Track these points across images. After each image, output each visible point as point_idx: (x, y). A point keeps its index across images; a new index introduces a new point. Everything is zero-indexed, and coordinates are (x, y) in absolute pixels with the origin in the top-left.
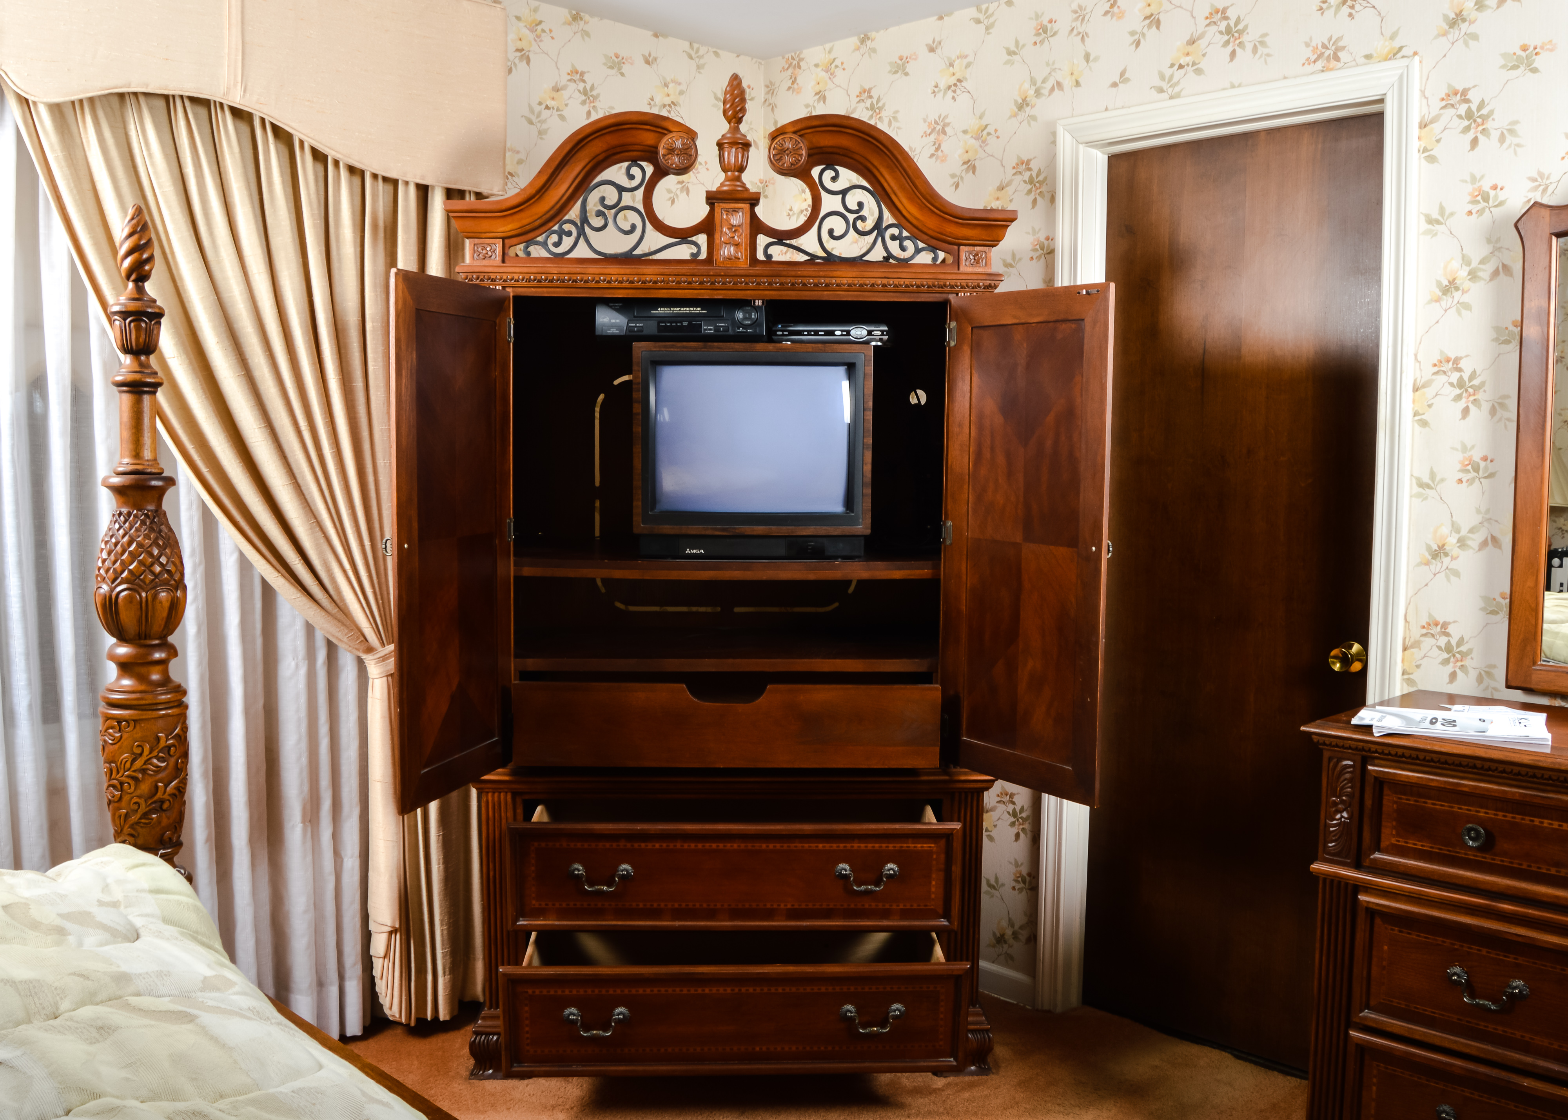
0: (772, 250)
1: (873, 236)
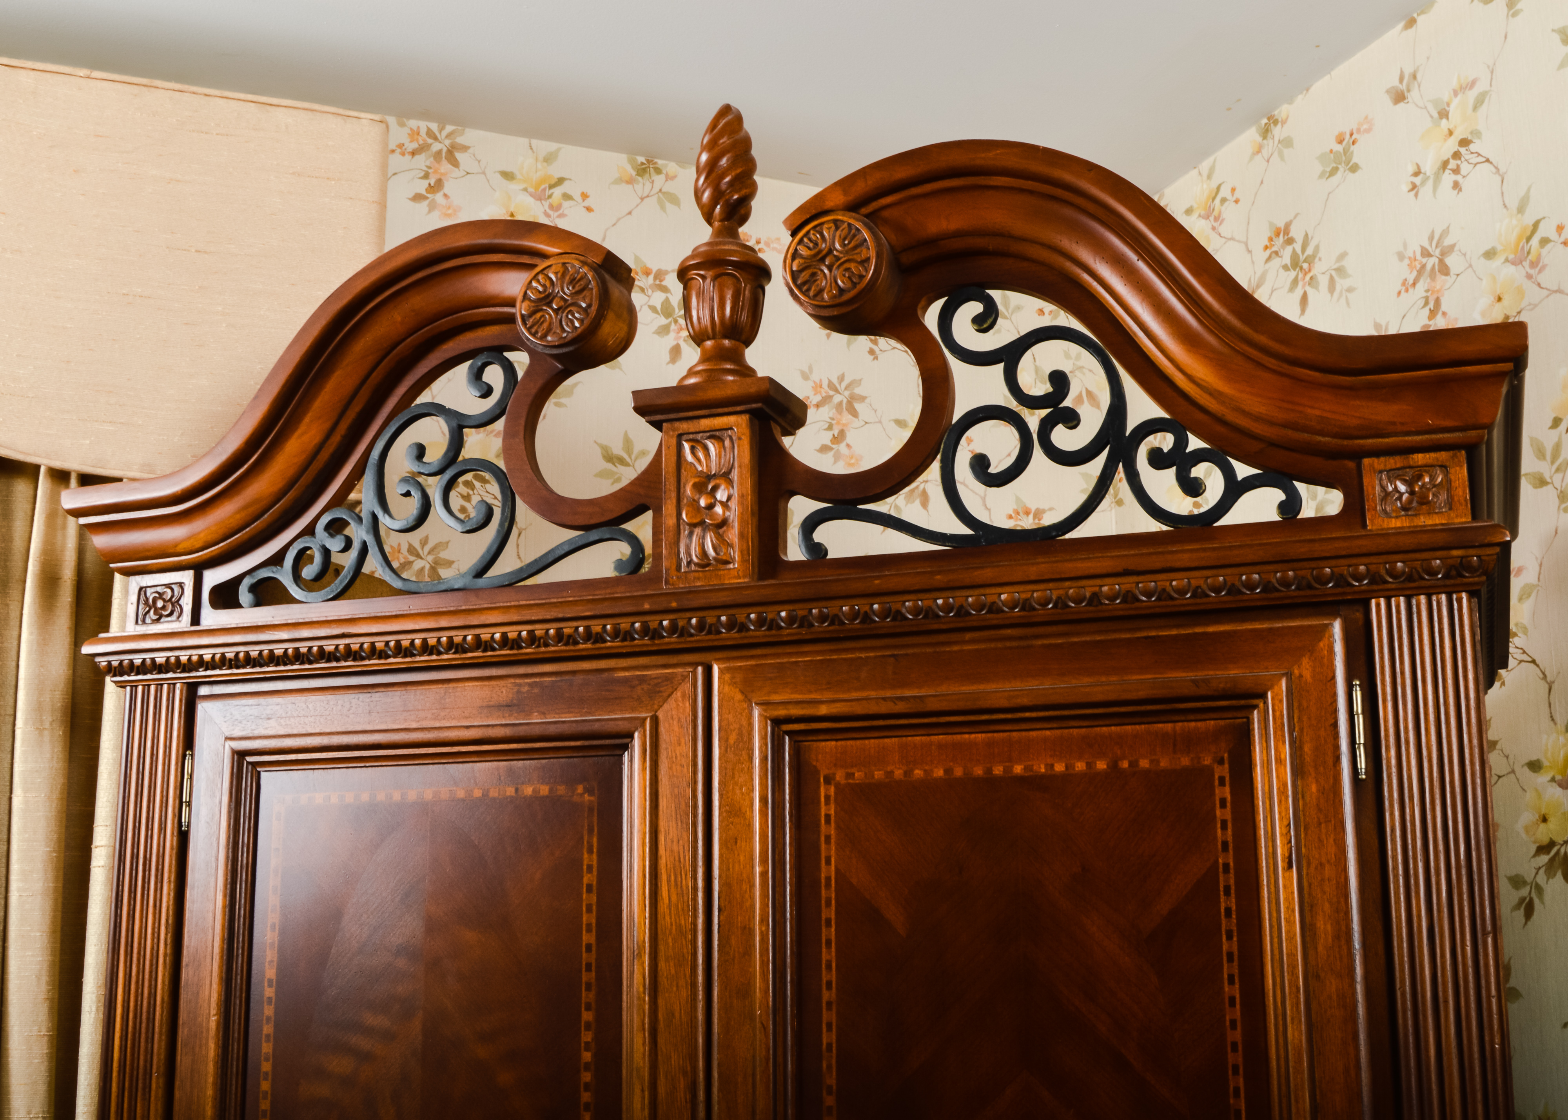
0: (823, 534)
1: (1097, 464)
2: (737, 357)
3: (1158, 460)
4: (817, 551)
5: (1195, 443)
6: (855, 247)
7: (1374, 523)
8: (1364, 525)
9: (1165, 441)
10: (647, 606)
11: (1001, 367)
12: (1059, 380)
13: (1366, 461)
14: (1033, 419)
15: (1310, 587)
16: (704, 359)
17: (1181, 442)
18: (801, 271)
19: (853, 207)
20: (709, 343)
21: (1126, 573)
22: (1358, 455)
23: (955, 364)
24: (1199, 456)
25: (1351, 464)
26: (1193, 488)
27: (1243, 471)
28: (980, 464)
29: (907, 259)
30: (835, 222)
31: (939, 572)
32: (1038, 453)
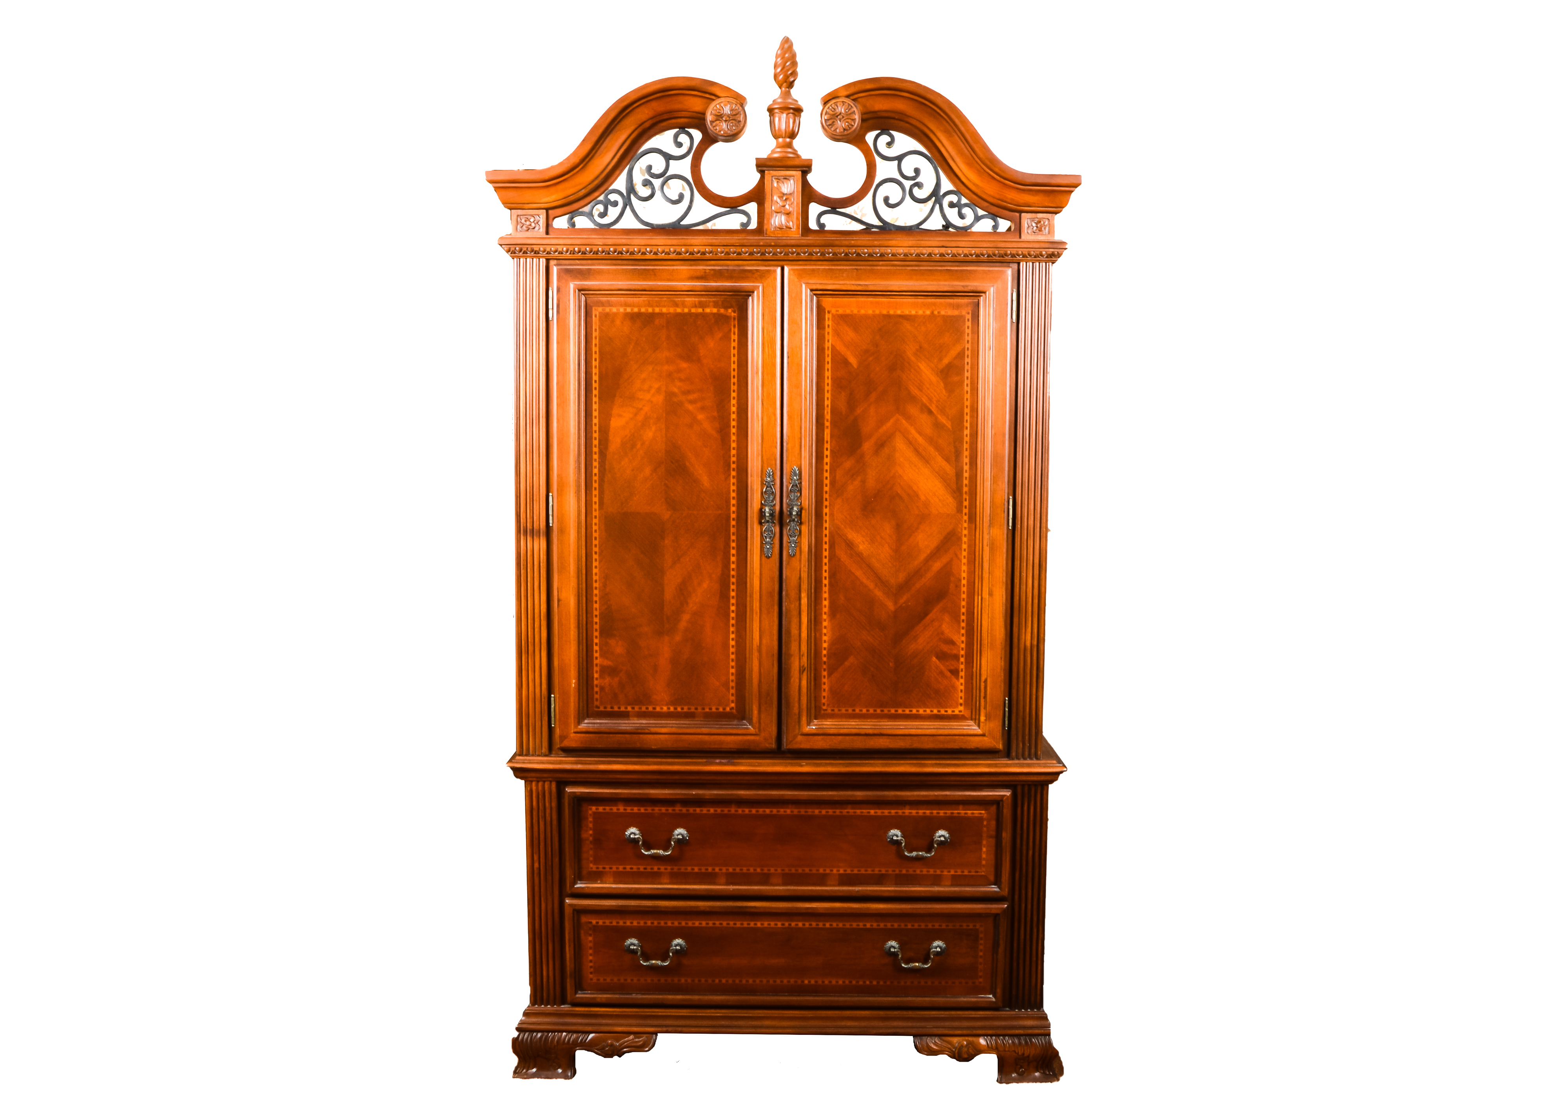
0: (824, 219)
1: (930, 203)
2: (790, 145)
3: (952, 205)
4: (822, 226)
5: (964, 201)
6: (851, 114)
7: (1024, 237)
8: (1020, 237)
9: (954, 198)
10: (761, 244)
11: (897, 162)
12: (917, 171)
13: (1023, 214)
14: (907, 184)
15: (1003, 257)
16: (778, 146)
17: (959, 200)
18: (828, 120)
19: (848, 96)
20: (780, 140)
21: (943, 247)
22: (1021, 212)
23: (878, 159)
24: (966, 205)
25: (1017, 214)
26: (962, 216)
27: (981, 212)
28: (886, 200)
29: (865, 116)
30: (843, 102)
31: (876, 240)
32: (908, 197)
